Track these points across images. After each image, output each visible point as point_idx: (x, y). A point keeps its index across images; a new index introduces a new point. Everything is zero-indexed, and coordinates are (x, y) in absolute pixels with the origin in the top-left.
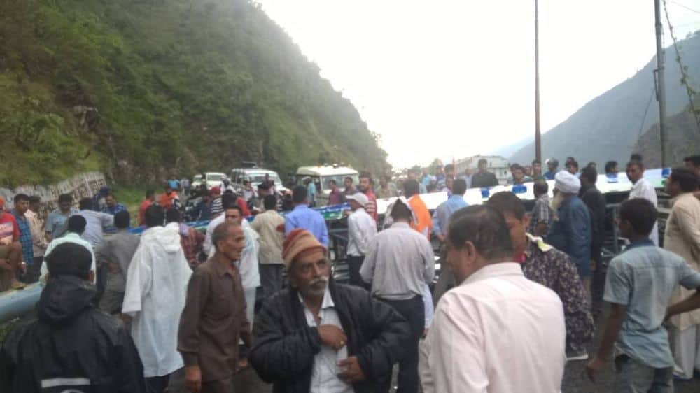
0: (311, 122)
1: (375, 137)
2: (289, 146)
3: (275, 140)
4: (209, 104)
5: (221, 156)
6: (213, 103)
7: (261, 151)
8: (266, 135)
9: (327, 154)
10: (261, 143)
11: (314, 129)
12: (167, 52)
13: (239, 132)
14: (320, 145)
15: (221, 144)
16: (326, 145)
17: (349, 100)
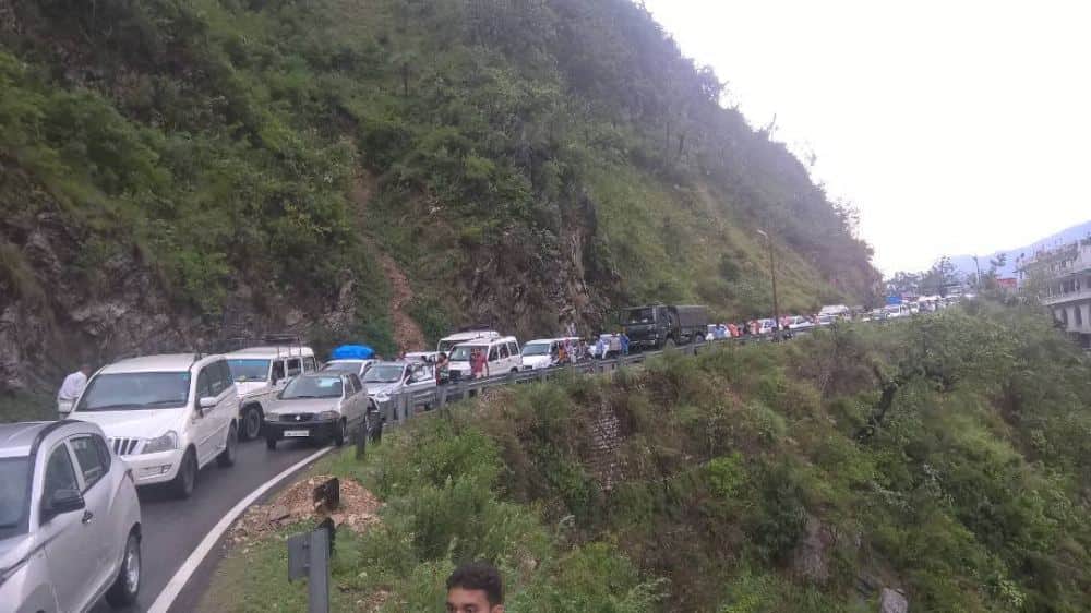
0: (702, 190)
1: (844, 216)
2: (648, 243)
3: (612, 231)
4: (444, 150)
5: (467, 275)
6: (452, 147)
7: (577, 258)
8: (589, 221)
9: (741, 255)
10: (576, 238)
11: (710, 203)
12: (370, 50)
13: (516, 213)
14: (724, 238)
15: (468, 244)
16: (737, 237)
17: (783, 145)
